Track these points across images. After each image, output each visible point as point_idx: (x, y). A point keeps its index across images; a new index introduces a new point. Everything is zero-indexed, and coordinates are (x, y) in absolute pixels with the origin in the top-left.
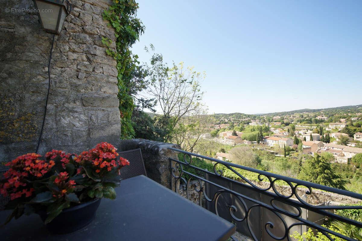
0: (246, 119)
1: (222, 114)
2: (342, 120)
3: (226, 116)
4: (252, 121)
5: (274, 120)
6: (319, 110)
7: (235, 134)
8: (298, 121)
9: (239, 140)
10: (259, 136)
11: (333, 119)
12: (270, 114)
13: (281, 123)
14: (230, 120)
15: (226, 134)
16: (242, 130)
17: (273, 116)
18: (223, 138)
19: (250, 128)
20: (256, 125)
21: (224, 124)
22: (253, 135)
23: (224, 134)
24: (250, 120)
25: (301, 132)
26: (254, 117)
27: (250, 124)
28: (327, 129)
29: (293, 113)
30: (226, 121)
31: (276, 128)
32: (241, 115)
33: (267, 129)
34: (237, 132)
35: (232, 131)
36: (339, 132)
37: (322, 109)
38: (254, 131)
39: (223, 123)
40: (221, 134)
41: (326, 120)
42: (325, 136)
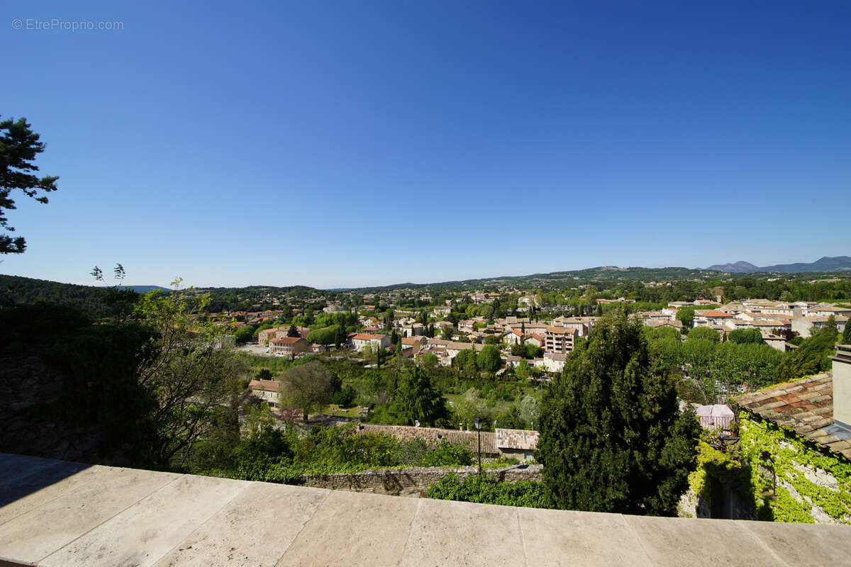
0: (318, 299)
1: (266, 287)
2: (448, 302)
3: (275, 291)
4: (328, 303)
5: (365, 301)
6: (423, 286)
7: (293, 333)
8: (397, 304)
9: (302, 345)
10: (339, 334)
11: (439, 299)
12: (359, 289)
13: (374, 307)
14: (284, 302)
15: (274, 335)
16: (308, 322)
17: (365, 294)
18: (268, 343)
19: (325, 319)
20: (335, 313)
21: (270, 311)
22: (329, 332)
23: (269, 335)
24: (324, 301)
25: (401, 322)
26: (333, 295)
27: (324, 309)
28: (432, 316)
29: (392, 288)
30: (276, 303)
31: (367, 316)
32: (308, 292)
33: (354, 320)
34: (299, 328)
35: (289, 327)
36: (444, 320)
37: (427, 285)
38: (332, 324)
39: (267, 309)
40: (263, 335)
41: (431, 301)
42: (429, 327)
